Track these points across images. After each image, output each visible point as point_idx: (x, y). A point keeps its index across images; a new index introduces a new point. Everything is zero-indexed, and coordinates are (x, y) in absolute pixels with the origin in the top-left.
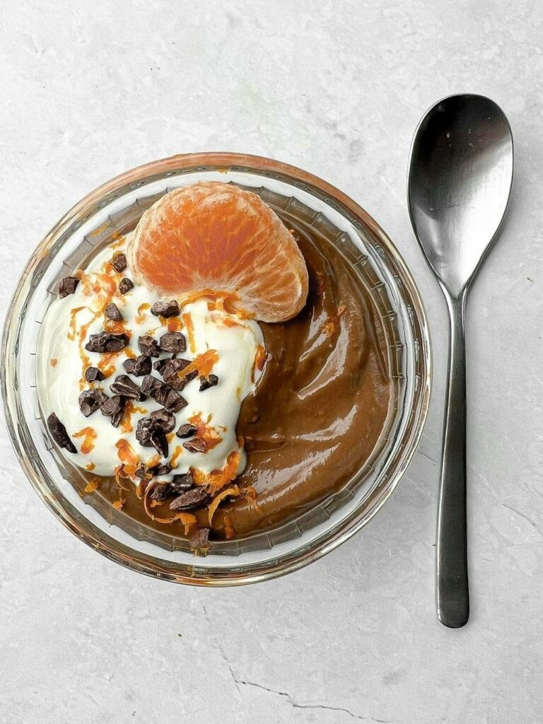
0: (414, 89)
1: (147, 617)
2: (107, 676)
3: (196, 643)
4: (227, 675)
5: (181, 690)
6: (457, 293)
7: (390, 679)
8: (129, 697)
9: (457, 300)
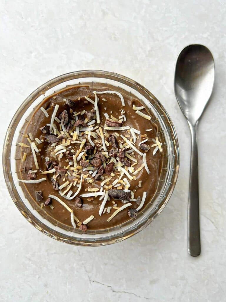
0: (176, 46)
1: (55, 253)
2: (37, 277)
3: (75, 265)
4: (87, 278)
5: (68, 284)
6: (194, 123)
7: (153, 282)
8: (46, 286)
9: (194, 127)
